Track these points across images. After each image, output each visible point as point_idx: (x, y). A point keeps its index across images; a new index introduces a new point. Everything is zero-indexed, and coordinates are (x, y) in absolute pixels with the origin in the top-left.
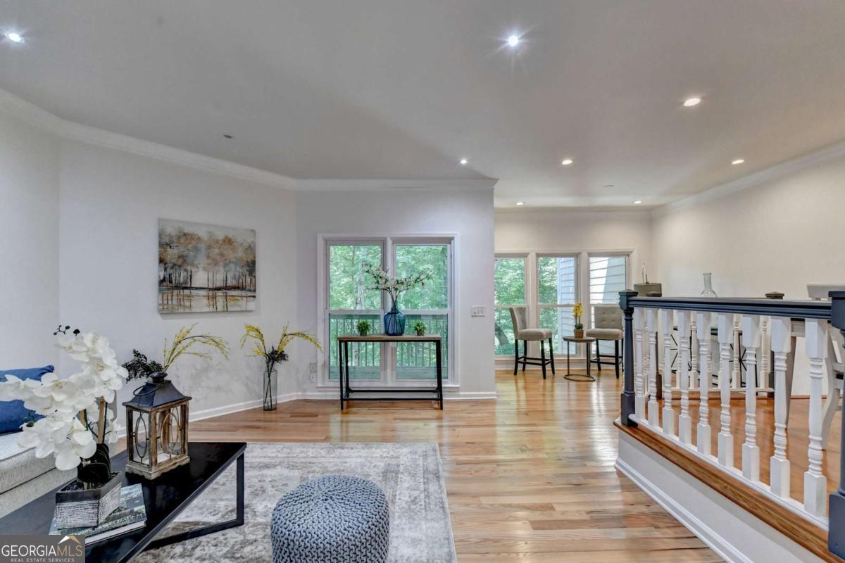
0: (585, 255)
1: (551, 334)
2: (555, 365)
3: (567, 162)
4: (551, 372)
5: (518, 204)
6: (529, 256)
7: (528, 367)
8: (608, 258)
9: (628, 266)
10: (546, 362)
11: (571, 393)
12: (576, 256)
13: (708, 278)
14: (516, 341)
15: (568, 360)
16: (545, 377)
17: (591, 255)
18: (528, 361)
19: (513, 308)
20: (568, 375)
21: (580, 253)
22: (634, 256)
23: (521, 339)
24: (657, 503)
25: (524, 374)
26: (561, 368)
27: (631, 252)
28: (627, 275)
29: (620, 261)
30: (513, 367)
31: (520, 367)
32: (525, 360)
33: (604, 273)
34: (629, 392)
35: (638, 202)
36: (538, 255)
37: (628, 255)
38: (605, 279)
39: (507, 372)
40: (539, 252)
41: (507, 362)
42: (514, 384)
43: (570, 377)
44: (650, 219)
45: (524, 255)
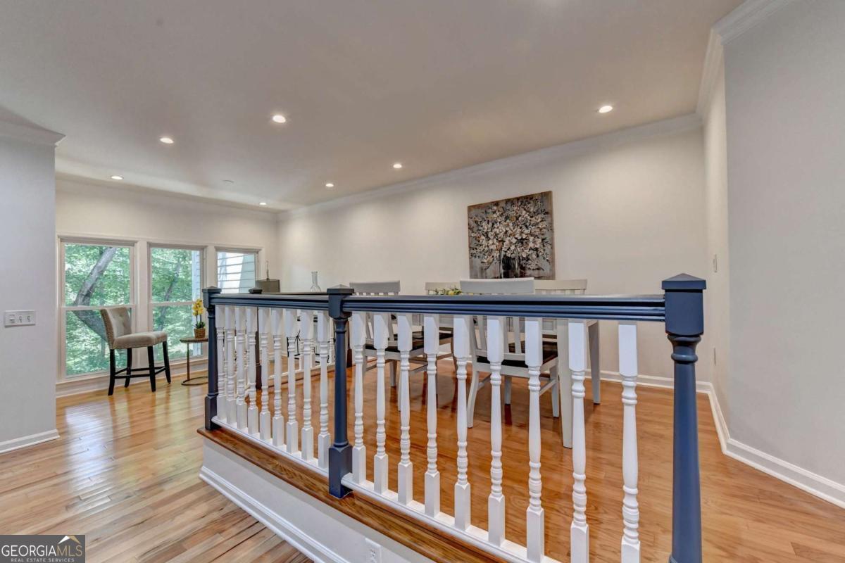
0: (211, 249)
1: (165, 337)
2: (171, 372)
3: (166, 140)
4: (166, 381)
5: (113, 177)
6: (138, 245)
7: (133, 381)
8: (242, 255)
9: (257, 262)
10: (156, 371)
11: (192, 399)
12: (202, 249)
13: (315, 275)
14: (112, 352)
15: (188, 363)
16: (154, 389)
17: (218, 249)
18: (133, 373)
19: (107, 309)
20: (189, 380)
21: (206, 247)
22: (263, 254)
23: (119, 348)
24: (231, 502)
25: (127, 390)
26: (178, 374)
27: (260, 250)
28: (257, 270)
29: (251, 258)
30: (106, 386)
31: (119, 383)
32: (128, 373)
33: (239, 268)
34: (211, 394)
35: (263, 204)
36: (151, 245)
37: (257, 253)
38: (240, 275)
39: (98, 393)
40: (151, 241)
41: (98, 381)
42: (108, 407)
43: (191, 382)
44: (276, 221)
45: (131, 244)
